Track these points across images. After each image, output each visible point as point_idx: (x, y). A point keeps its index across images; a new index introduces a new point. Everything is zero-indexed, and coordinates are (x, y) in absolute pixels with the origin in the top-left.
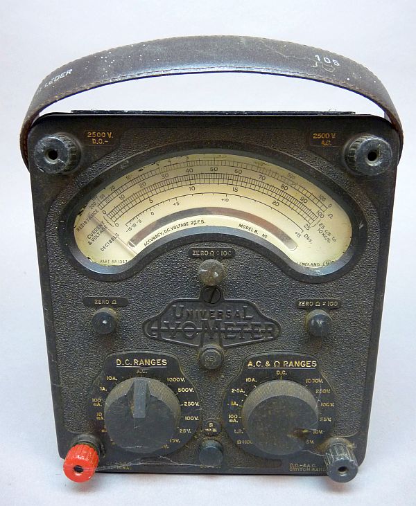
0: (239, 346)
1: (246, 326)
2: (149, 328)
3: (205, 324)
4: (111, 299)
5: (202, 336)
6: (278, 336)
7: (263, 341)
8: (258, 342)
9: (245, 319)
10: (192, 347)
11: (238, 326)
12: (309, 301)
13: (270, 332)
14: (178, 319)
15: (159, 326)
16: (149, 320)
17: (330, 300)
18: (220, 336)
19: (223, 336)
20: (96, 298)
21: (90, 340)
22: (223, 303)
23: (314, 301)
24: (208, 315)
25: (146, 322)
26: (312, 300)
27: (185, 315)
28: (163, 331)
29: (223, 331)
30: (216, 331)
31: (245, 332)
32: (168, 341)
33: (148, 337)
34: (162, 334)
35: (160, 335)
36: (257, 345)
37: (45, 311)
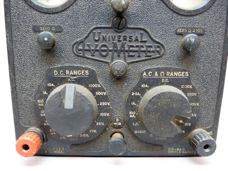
0: (137, 62)
1: (142, 47)
2: (77, 48)
3: (115, 46)
4: (51, 27)
5: (113, 55)
6: (163, 55)
7: (153, 58)
8: (150, 59)
9: (142, 42)
10: (106, 62)
11: (137, 46)
12: (184, 28)
13: (158, 52)
14: (97, 41)
15: (84, 46)
16: (77, 42)
17: (198, 28)
18: (124, 54)
19: (127, 54)
20: (41, 26)
21: (37, 57)
22: (127, 30)
23: (188, 29)
24: (117, 38)
25: (75, 44)
26: (186, 28)
27: (101, 39)
28: (86, 50)
29: (127, 51)
30: (122, 51)
31: (142, 51)
32: (89, 58)
33: (76, 55)
34: (86, 52)
35: (84, 54)
36: (149, 62)
37: (7, 36)
